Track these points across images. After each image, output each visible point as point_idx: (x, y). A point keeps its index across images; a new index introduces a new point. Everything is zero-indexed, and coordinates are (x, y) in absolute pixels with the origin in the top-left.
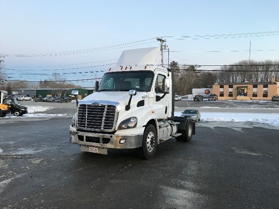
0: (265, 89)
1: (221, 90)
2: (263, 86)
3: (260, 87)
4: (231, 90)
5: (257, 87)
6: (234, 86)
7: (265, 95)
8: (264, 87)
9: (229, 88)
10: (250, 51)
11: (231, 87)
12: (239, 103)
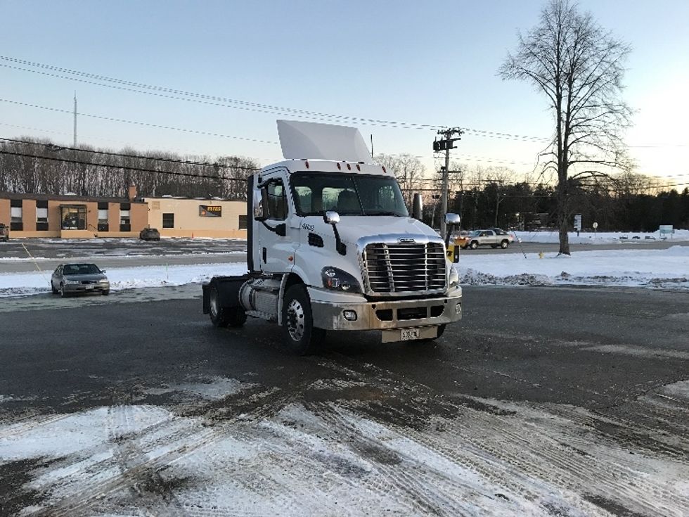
0: (125, 213)
1: (16, 212)
2: (119, 207)
3: (114, 207)
4: (42, 213)
5: (107, 209)
6: (51, 203)
7: (126, 227)
8: (122, 210)
9: (38, 207)
10: (75, 114)
11: (42, 204)
12: (85, 246)
